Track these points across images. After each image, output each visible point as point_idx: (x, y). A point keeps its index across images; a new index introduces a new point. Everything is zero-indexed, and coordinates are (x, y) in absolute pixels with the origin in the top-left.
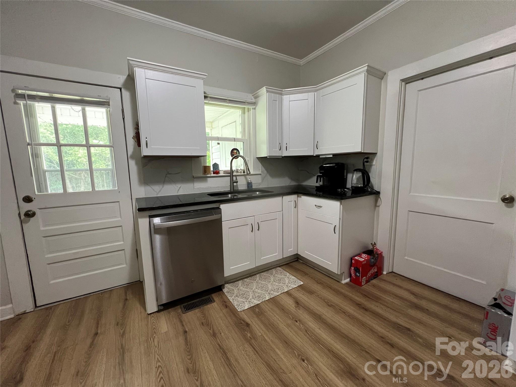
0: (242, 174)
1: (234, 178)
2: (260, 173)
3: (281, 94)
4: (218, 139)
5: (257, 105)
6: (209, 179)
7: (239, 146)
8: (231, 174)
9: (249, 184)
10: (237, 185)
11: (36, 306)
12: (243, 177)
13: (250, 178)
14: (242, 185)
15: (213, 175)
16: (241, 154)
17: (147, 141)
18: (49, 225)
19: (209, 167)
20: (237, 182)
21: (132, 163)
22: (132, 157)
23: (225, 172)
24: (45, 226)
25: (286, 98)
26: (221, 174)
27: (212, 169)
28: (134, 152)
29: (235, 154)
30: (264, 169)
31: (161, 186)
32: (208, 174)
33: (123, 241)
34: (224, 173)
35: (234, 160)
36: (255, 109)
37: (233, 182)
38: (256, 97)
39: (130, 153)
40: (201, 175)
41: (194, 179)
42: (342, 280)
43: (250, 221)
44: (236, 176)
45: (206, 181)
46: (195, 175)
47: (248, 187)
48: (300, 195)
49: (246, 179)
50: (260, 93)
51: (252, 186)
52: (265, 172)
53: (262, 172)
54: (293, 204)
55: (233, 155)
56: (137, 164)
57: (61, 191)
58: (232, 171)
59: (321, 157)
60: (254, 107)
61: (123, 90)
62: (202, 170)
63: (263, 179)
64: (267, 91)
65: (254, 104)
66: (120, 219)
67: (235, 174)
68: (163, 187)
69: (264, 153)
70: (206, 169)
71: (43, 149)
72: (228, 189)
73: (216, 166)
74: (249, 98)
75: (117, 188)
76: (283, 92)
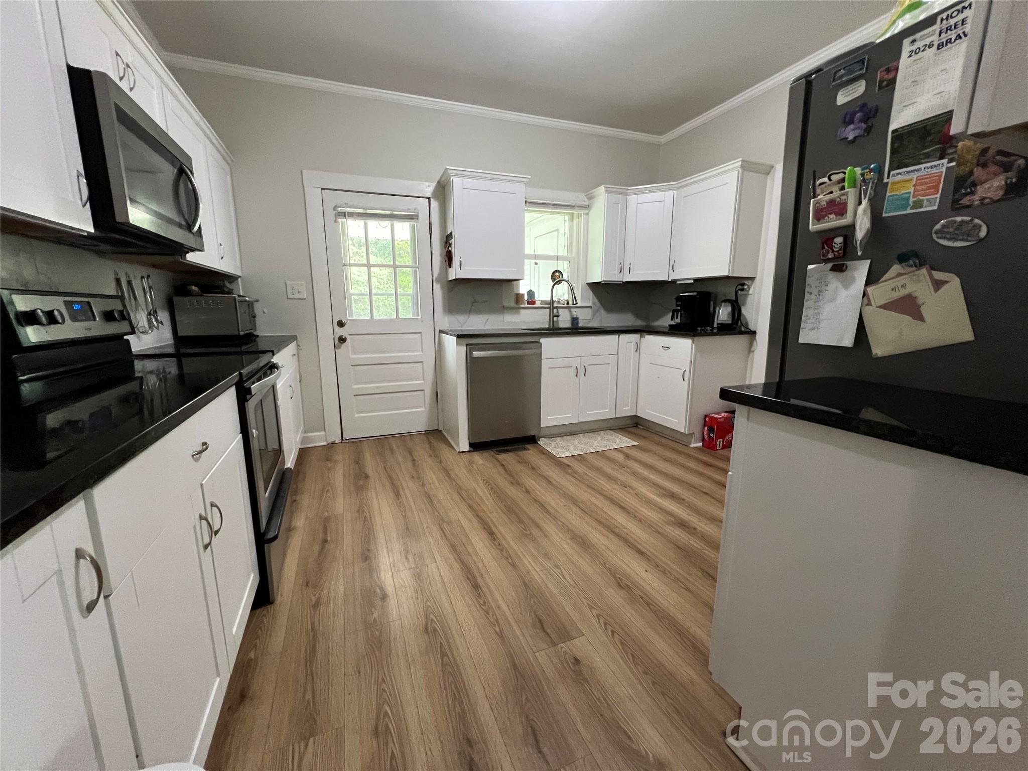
0: (566, 305)
1: (555, 311)
2: (590, 304)
3: (626, 194)
4: (536, 257)
5: (591, 208)
6: (522, 311)
7: (563, 266)
8: (551, 305)
9: (575, 320)
10: (558, 321)
11: (342, 439)
12: (566, 310)
13: (576, 313)
14: (564, 321)
15: (527, 305)
16: (565, 277)
17: (461, 261)
18: (359, 353)
19: (523, 295)
20: (558, 316)
21: (437, 287)
22: (438, 280)
23: (543, 302)
24: (355, 353)
25: (633, 199)
26: (538, 304)
27: (526, 298)
28: (440, 275)
29: (557, 277)
30: (596, 300)
31: (466, 317)
32: (521, 304)
33: (424, 380)
34: (541, 304)
35: (556, 285)
36: (588, 214)
37: (554, 316)
38: (591, 198)
39: (435, 276)
40: (513, 304)
41: (504, 309)
42: (691, 444)
43: (575, 362)
44: (557, 308)
45: (518, 313)
46: (506, 304)
47: (573, 323)
48: (644, 334)
49: (570, 312)
50: (594, 194)
51: (577, 323)
52: (598, 304)
53: (594, 304)
54: (633, 346)
55: (555, 280)
56: (442, 287)
57: (369, 317)
58: (552, 301)
59: (678, 283)
60: (586, 212)
61: (432, 199)
62: (513, 299)
63: (594, 314)
64: (606, 192)
65: (587, 207)
66: (421, 353)
67: (555, 305)
68: (469, 317)
69: (597, 278)
70: (519, 297)
71: (354, 269)
72: (546, 326)
73: (531, 293)
74: (581, 199)
75: (420, 317)
76: (629, 191)
